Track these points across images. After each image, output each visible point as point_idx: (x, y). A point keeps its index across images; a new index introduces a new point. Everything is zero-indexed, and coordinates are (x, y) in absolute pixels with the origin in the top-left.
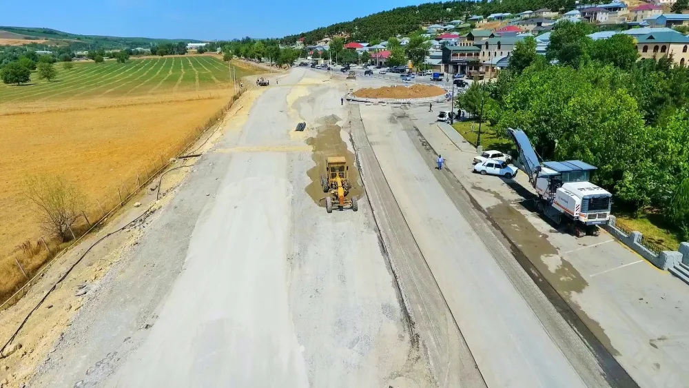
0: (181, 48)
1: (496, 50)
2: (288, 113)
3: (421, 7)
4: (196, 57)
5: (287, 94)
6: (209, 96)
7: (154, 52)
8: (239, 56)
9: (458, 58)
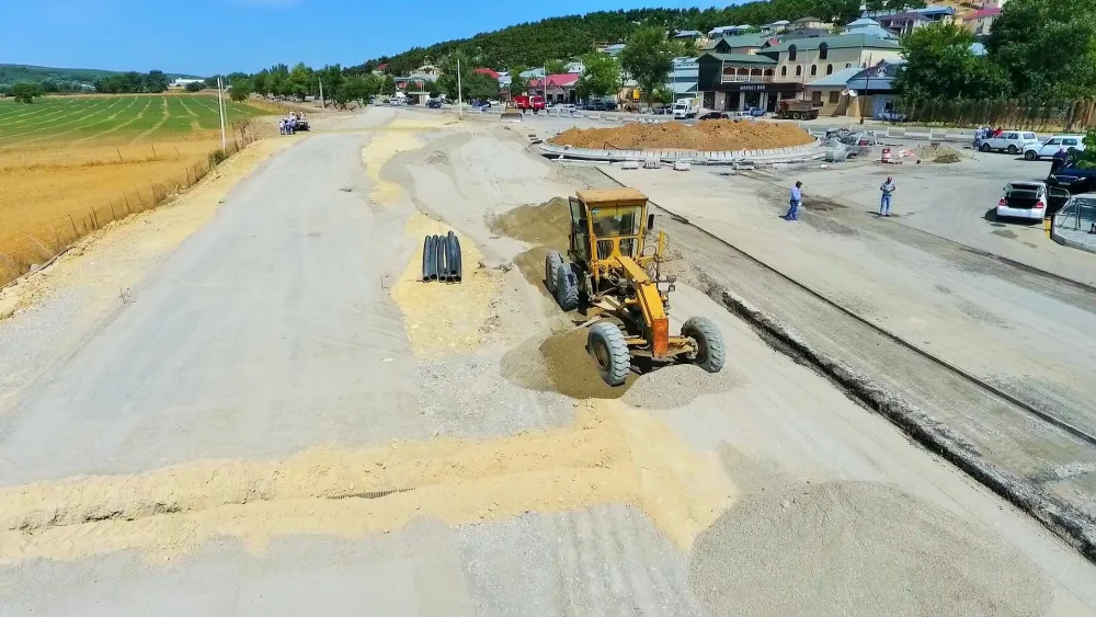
0: (157, 81)
1: (816, 60)
2: (371, 195)
3: (589, 17)
4: (180, 96)
5: (362, 147)
6: (151, 155)
7: (100, 90)
8: (264, 93)
9: (735, 78)
